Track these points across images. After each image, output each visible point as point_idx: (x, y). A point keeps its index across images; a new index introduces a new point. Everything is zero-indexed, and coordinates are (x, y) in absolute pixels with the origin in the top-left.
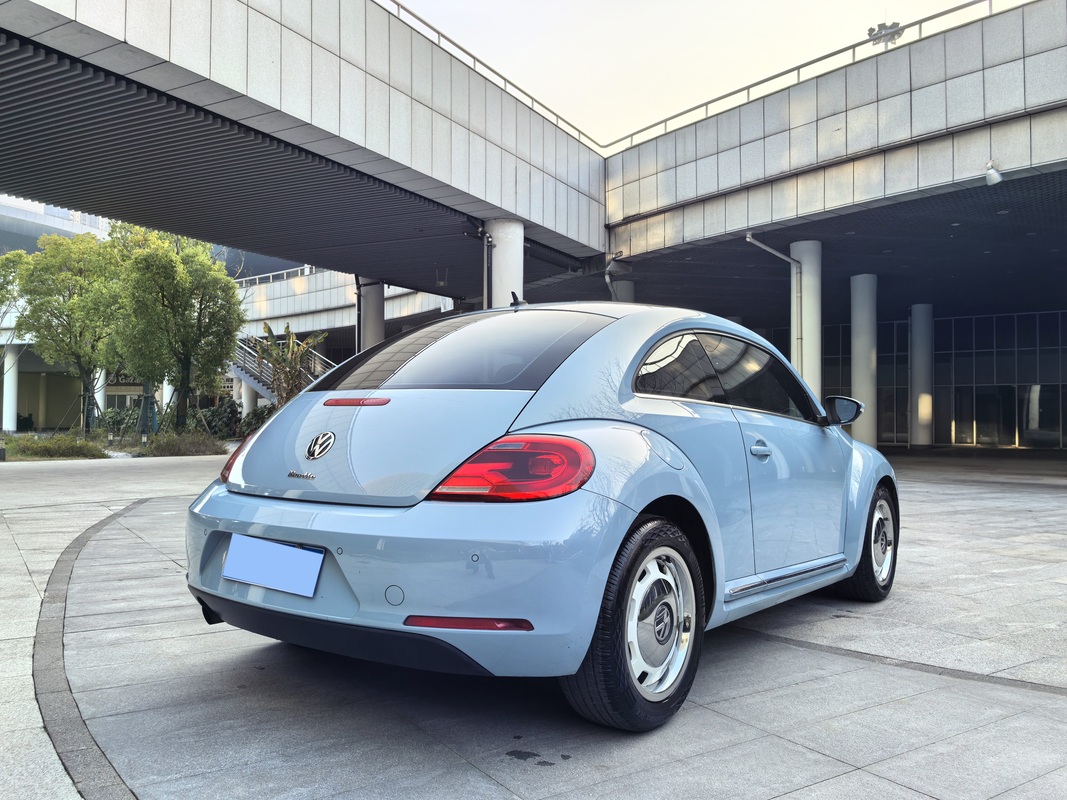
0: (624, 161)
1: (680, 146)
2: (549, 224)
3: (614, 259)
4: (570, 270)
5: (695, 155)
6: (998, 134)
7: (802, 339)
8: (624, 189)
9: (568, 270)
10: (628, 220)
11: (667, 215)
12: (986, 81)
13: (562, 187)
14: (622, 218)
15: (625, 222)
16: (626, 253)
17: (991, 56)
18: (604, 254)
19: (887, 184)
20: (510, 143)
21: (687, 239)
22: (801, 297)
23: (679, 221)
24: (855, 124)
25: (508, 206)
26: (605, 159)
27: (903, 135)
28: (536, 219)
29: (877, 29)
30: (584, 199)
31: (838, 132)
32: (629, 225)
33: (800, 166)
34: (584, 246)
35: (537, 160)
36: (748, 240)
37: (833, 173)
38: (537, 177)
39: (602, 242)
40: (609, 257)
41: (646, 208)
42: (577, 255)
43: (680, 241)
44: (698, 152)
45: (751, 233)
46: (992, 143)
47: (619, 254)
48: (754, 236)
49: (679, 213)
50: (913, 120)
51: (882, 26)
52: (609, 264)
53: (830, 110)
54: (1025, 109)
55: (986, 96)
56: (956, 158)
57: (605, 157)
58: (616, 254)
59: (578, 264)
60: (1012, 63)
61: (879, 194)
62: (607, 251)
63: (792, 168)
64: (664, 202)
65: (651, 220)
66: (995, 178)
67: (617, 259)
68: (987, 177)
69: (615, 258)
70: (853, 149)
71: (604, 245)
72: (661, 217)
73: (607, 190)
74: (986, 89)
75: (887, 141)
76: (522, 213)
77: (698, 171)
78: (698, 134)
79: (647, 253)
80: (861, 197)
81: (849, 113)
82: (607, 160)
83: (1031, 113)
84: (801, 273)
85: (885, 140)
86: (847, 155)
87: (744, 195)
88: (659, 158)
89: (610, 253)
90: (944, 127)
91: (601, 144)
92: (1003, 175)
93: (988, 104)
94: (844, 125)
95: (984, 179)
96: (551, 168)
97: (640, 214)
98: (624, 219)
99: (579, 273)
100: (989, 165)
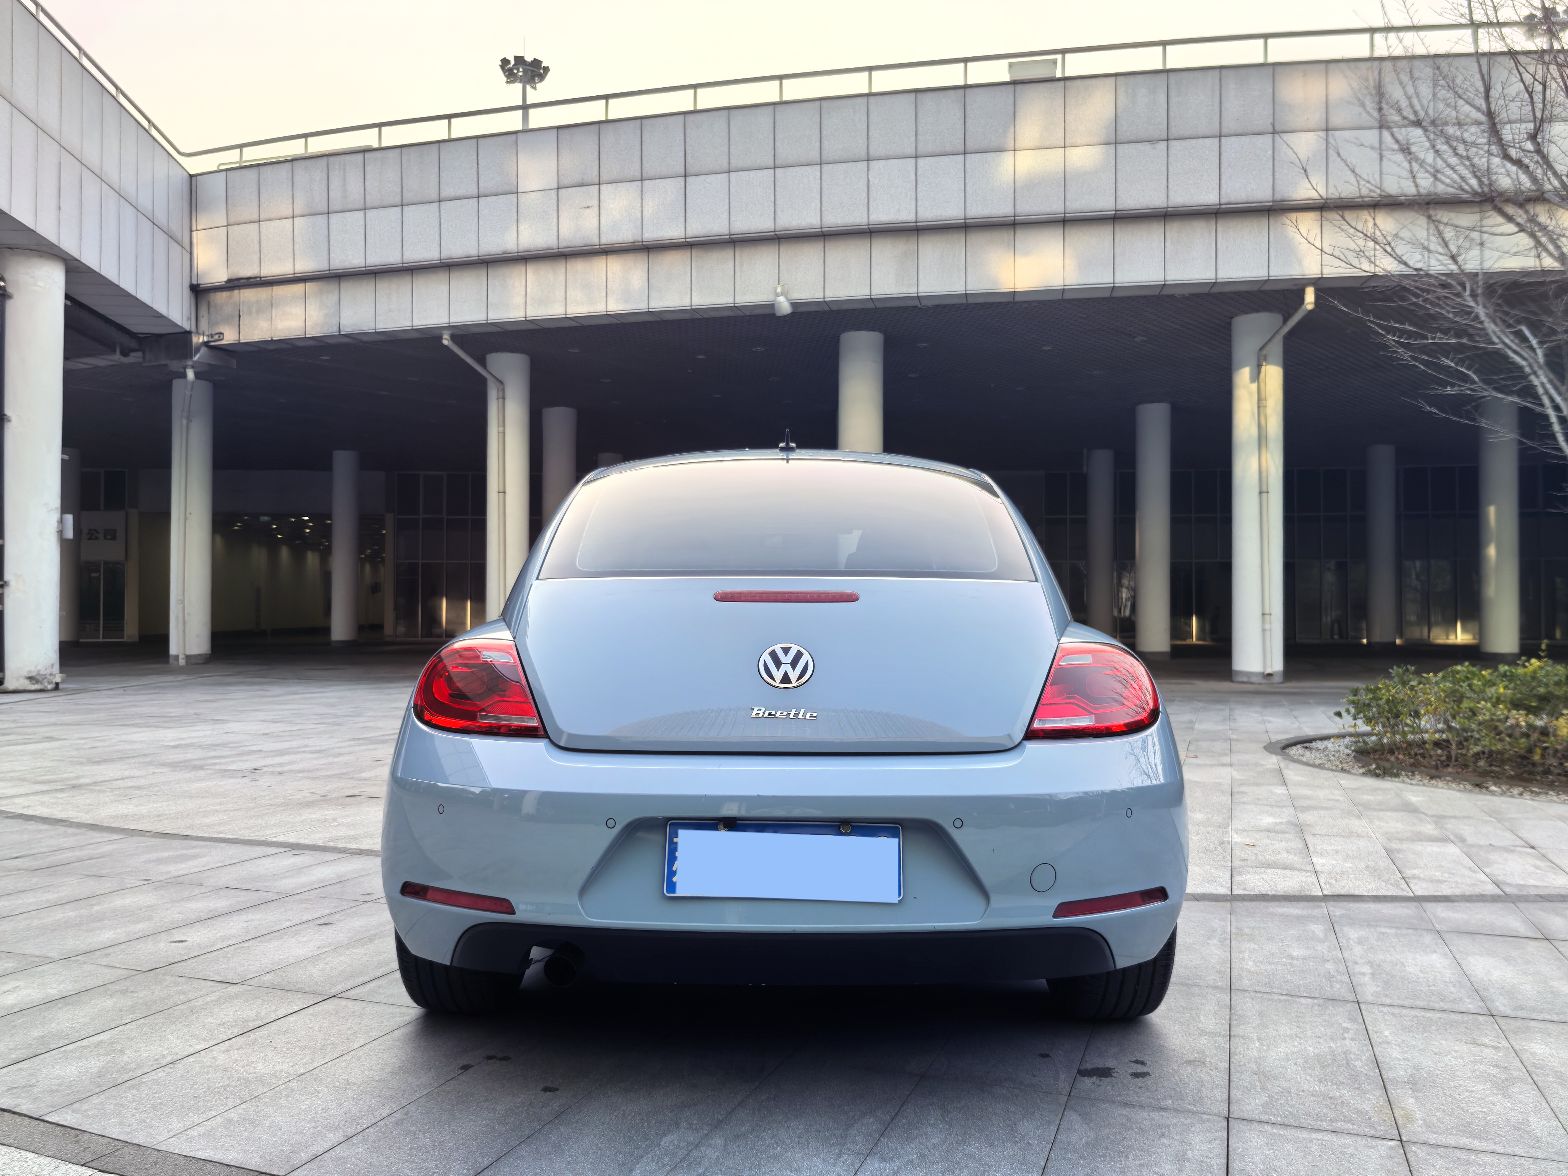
0: (229, 185)
1: (335, 183)
2: (109, 272)
3: (206, 344)
4: (118, 352)
5: (363, 201)
6: (788, 252)
7: (504, 492)
8: (229, 232)
9: (115, 351)
10: (234, 284)
11: (310, 286)
12: (777, 184)
13: (129, 212)
14: (225, 279)
15: (229, 285)
16: (229, 337)
17: (785, 153)
18: (189, 333)
19: (652, 293)
20: (50, 119)
21: (347, 328)
22: (504, 433)
23: (333, 298)
24: (611, 205)
25: (46, 229)
26: (191, 176)
27: (673, 232)
28: (89, 259)
29: (513, 62)
30: (161, 237)
31: (588, 210)
32: (236, 292)
33: (532, 247)
34: (159, 316)
35: (91, 156)
36: (445, 342)
37: (579, 267)
38: (92, 188)
39: (186, 313)
40: (198, 340)
41: (270, 270)
42: (135, 329)
43: (334, 330)
44: (368, 197)
45: (449, 332)
46: (781, 263)
47: (216, 337)
48: (453, 337)
49: (332, 286)
50: (688, 215)
51: (519, 60)
52: (198, 350)
53: (576, 178)
54: (821, 228)
55: (777, 202)
56: (738, 274)
57: (192, 173)
58: (212, 336)
59: (133, 344)
60: (808, 168)
61: (640, 305)
62: (193, 329)
63: (521, 248)
64: (305, 265)
65: (279, 290)
66: (784, 307)
67: (212, 344)
68: (776, 305)
69: (208, 342)
70: (610, 238)
71: (189, 319)
72: (298, 288)
73: (194, 228)
74: (777, 194)
75: (654, 236)
76: (69, 245)
77: (368, 228)
78: (368, 169)
79: (272, 341)
80: (616, 305)
81: (603, 187)
82: (194, 179)
83: (826, 233)
84: (504, 398)
85: (651, 235)
86: (600, 245)
87: (442, 276)
88: (297, 194)
89: (198, 333)
90: (727, 232)
91: (182, 150)
92: (794, 305)
93: (779, 213)
94: (596, 203)
95: (772, 306)
96: (113, 176)
97: (261, 278)
98: (229, 281)
99: (135, 358)
100: (779, 290)
